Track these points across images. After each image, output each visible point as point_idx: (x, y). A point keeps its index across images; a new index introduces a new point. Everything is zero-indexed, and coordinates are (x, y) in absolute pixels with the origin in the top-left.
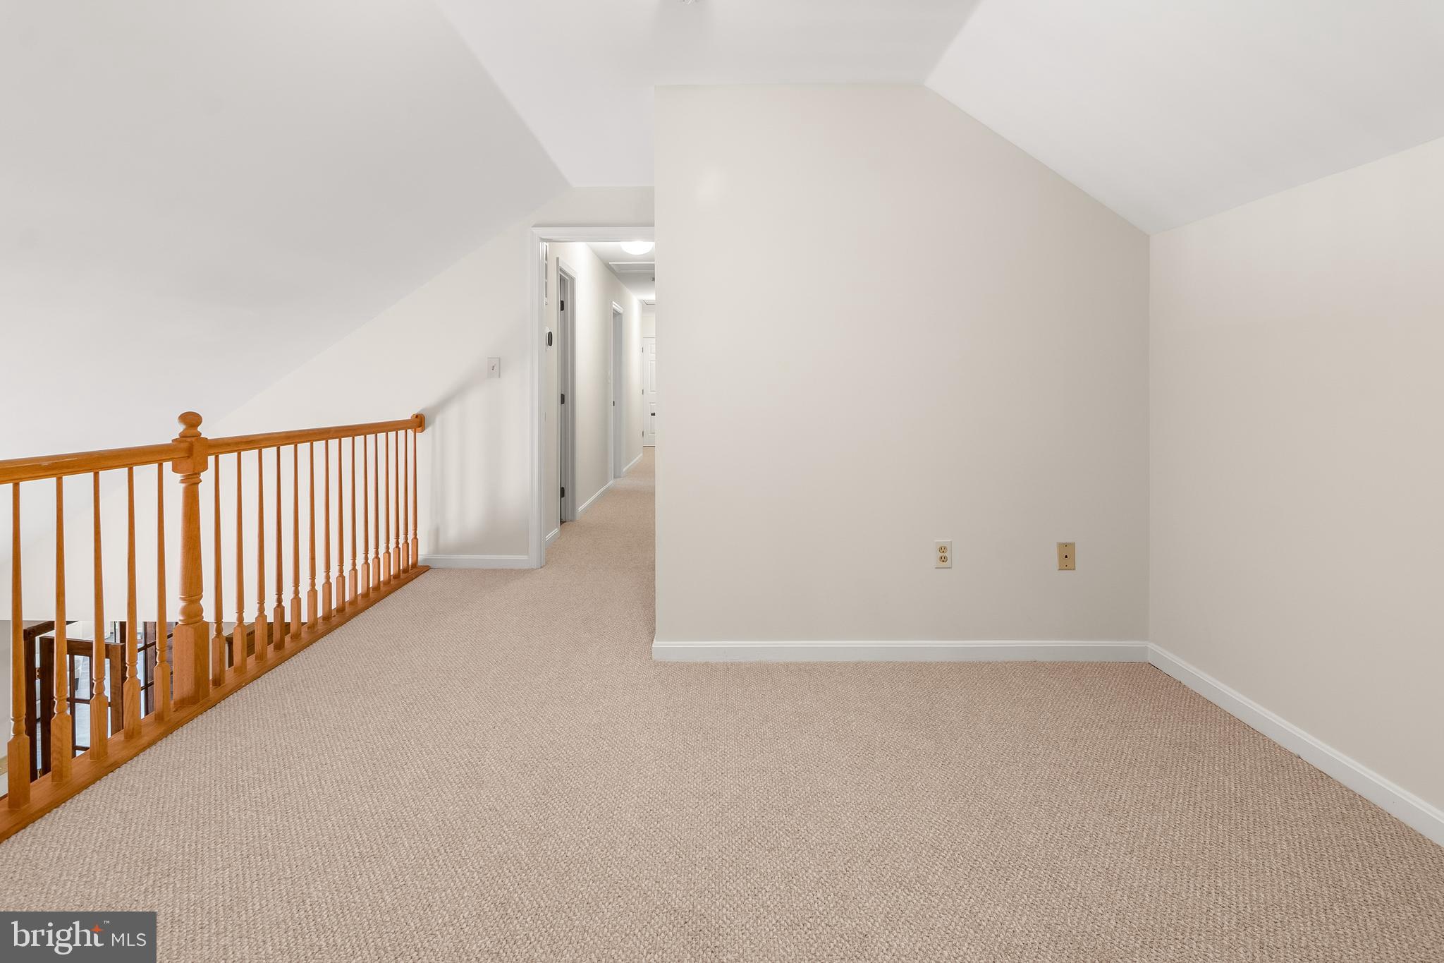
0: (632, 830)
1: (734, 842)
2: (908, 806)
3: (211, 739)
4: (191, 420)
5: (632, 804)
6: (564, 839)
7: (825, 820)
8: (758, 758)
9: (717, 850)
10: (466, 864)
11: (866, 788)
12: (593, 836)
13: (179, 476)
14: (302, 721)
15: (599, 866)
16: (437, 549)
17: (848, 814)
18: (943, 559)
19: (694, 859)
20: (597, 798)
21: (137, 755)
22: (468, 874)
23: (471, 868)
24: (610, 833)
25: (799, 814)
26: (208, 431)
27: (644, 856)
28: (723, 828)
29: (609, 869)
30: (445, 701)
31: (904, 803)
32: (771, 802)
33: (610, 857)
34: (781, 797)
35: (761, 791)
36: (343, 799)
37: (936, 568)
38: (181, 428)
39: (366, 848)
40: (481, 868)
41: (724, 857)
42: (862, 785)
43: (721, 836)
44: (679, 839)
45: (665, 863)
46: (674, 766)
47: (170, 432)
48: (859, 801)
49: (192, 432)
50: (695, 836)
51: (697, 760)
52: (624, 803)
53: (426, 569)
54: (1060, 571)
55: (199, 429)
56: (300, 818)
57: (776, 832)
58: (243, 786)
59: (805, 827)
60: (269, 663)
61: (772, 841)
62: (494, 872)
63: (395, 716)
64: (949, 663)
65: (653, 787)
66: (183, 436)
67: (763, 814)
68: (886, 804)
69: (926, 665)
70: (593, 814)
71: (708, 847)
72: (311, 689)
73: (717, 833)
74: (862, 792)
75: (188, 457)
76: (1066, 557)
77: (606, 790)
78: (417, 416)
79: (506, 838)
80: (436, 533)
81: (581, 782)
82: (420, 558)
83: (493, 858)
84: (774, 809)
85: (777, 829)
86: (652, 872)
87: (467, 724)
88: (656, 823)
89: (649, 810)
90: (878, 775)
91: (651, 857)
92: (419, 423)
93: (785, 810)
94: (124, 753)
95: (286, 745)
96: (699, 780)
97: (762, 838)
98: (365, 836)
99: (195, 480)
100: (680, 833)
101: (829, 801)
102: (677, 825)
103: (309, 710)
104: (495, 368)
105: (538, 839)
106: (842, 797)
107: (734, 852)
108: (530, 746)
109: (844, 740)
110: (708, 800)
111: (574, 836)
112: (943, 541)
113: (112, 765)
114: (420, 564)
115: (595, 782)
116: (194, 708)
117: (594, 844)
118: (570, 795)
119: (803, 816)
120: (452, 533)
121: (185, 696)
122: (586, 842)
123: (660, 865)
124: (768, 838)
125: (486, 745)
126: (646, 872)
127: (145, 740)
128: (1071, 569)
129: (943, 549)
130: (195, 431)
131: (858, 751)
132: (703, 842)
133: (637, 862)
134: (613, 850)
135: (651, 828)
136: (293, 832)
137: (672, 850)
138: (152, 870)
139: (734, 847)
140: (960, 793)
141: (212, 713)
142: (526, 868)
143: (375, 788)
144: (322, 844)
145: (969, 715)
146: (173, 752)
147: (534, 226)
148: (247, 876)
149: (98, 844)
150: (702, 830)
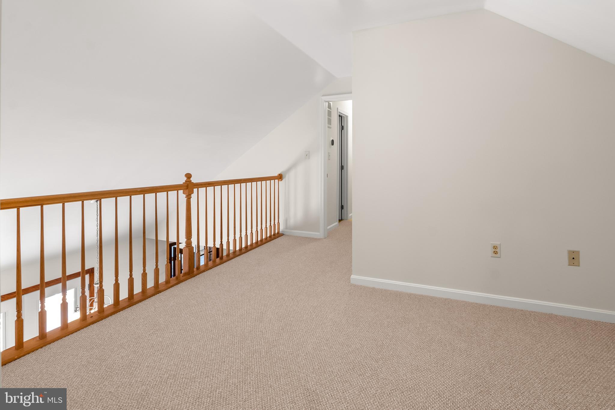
0: (308, 352)
1: (346, 368)
2: (436, 372)
3: (189, 288)
4: (189, 176)
5: (313, 342)
6: (280, 349)
7: (392, 368)
8: (375, 334)
9: (337, 369)
10: (243, 350)
11: (419, 359)
12: (292, 351)
13: (185, 196)
14: (217, 286)
15: (288, 363)
16: (286, 228)
17: (404, 369)
18: (496, 253)
19: (326, 370)
20: (301, 336)
21: (167, 289)
22: (242, 354)
23: (244, 352)
24: (298, 351)
25: (381, 363)
26: (194, 180)
27: (307, 364)
28: (345, 360)
29: (291, 365)
30: (265, 287)
31: (435, 370)
32: (371, 355)
33: (294, 361)
34: (377, 354)
35: (369, 349)
36: (216, 316)
37: (491, 257)
38: (185, 179)
39: (215, 336)
40: (247, 353)
41: (339, 373)
42: (418, 357)
43: (342, 363)
44: (324, 361)
45: (314, 369)
46: (338, 330)
47: (182, 180)
48: (413, 364)
49: (188, 180)
50: (331, 361)
51: (348, 329)
52: (310, 340)
53: (282, 235)
54: (569, 266)
55: (191, 179)
56: (201, 320)
57: (367, 368)
58: (190, 306)
59: (381, 369)
60: (217, 263)
61: (363, 371)
62: (250, 355)
63: (246, 290)
64: (497, 307)
65: (324, 336)
66: (186, 181)
67: (364, 359)
68: (425, 369)
69: (484, 306)
70: (296, 342)
71: (334, 367)
72: (225, 275)
73: (341, 362)
74: (416, 360)
75: (187, 189)
76: (573, 258)
77: (305, 334)
78: (279, 175)
79: (261, 344)
80: (286, 221)
81: (298, 329)
82: (280, 230)
83: (253, 350)
84: (371, 358)
85: (367, 367)
86: (306, 371)
87: (268, 297)
88: (318, 352)
89: (318, 346)
90: (428, 354)
91: (309, 365)
92: (280, 177)
93: (375, 360)
94: (163, 288)
95: (208, 294)
96: (344, 338)
97: (359, 369)
98: (216, 331)
99: (189, 197)
100: (325, 358)
101: (398, 361)
102: (326, 354)
103: (221, 283)
104: (307, 155)
105: (271, 347)
106: (405, 360)
107: (344, 372)
108: (286, 310)
109: (420, 334)
110: (344, 347)
111: (285, 349)
112: (497, 243)
113: (158, 291)
114: (280, 232)
115: (303, 329)
116: (188, 276)
117: (290, 354)
118: (291, 332)
119: (382, 364)
120: (292, 222)
121: (186, 272)
122: (288, 352)
123: (311, 369)
124: (362, 370)
125: (271, 307)
126: (304, 370)
127: (171, 284)
128: (577, 266)
129: (495, 247)
130: (189, 180)
131: (424, 341)
132: (333, 364)
133: (303, 366)
134: (296, 358)
135: (315, 353)
136: (197, 325)
137: (319, 364)
138: (154, 328)
139: (345, 370)
140: (468, 372)
141: (193, 279)
142: (262, 357)
143: (228, 315)
144: (202, 331)
145: (495, 335)
146: (177, 290)
147: (323, 96)
148: (178, 337)
149: (145, 316)
150: (335, 359)
